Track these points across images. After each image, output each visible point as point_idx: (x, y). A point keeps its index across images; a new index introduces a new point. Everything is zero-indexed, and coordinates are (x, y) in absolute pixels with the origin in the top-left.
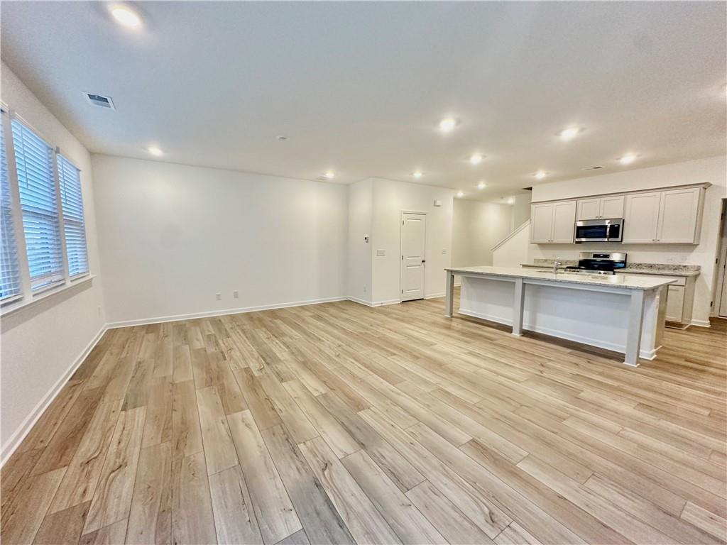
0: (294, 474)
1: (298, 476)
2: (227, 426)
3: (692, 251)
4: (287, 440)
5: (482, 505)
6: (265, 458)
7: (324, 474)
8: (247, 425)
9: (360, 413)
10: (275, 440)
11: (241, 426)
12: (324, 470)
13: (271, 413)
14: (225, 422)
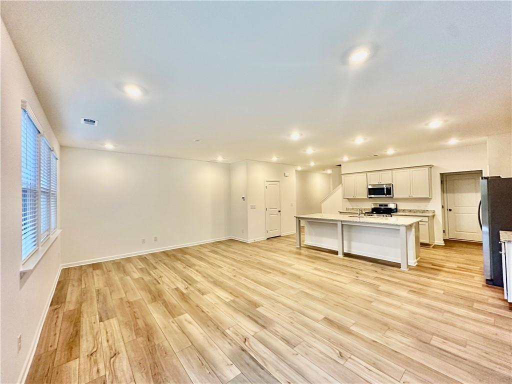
0: (228, 346)
1: (230, 347)
2: (176, 324)
3: (429, 202)
4: (218, 328)
5: (335, 349)
6: (207, 340)
7: (246, 345)
8: (190, 323)
9: (257, 309)
10: (210, 329)
11: (186, 324)
12: (245, 342)
13: (202, 314)
14: (174, 322)
